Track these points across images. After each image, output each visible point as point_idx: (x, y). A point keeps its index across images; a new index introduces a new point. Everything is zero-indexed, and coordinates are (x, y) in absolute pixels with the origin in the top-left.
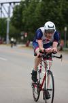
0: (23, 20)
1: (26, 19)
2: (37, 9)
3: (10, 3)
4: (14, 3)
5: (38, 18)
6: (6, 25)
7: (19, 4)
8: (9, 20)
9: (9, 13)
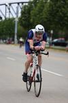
0: (31, 20)
1: (34, 19)
2: (45, 9)
3: (18, 3)
4: (22, 3)
5: (46, 18)
6: (14, 25)
7: (27, 4)
8: (17, 20)
9: (17, 14)
